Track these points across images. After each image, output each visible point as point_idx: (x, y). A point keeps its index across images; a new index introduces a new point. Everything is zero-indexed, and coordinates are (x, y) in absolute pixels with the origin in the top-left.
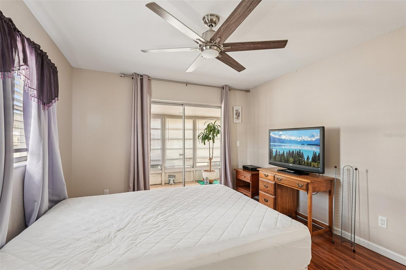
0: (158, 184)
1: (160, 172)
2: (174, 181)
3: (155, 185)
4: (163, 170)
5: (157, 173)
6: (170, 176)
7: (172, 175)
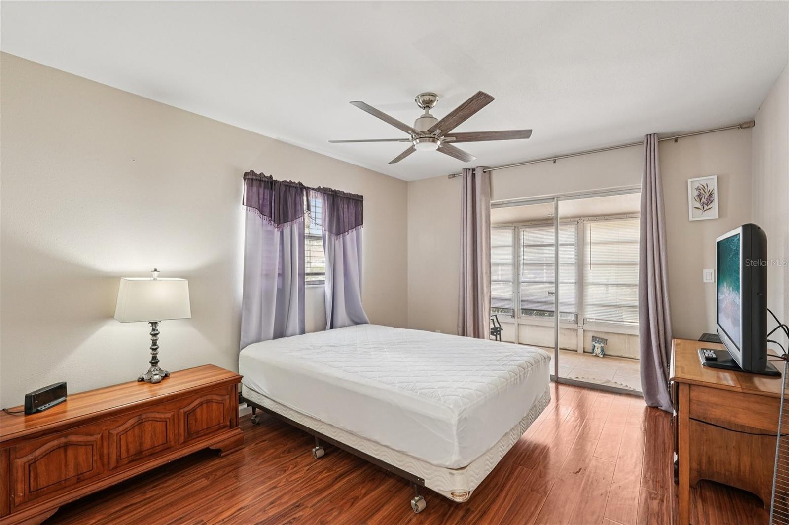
0: (570, 349)
1: (575, 326)
2: (602, 350)
3: (564, 351)
4: (579, 325)
5: (568, 329)
6: (594, 339)
7: (599, 338)
